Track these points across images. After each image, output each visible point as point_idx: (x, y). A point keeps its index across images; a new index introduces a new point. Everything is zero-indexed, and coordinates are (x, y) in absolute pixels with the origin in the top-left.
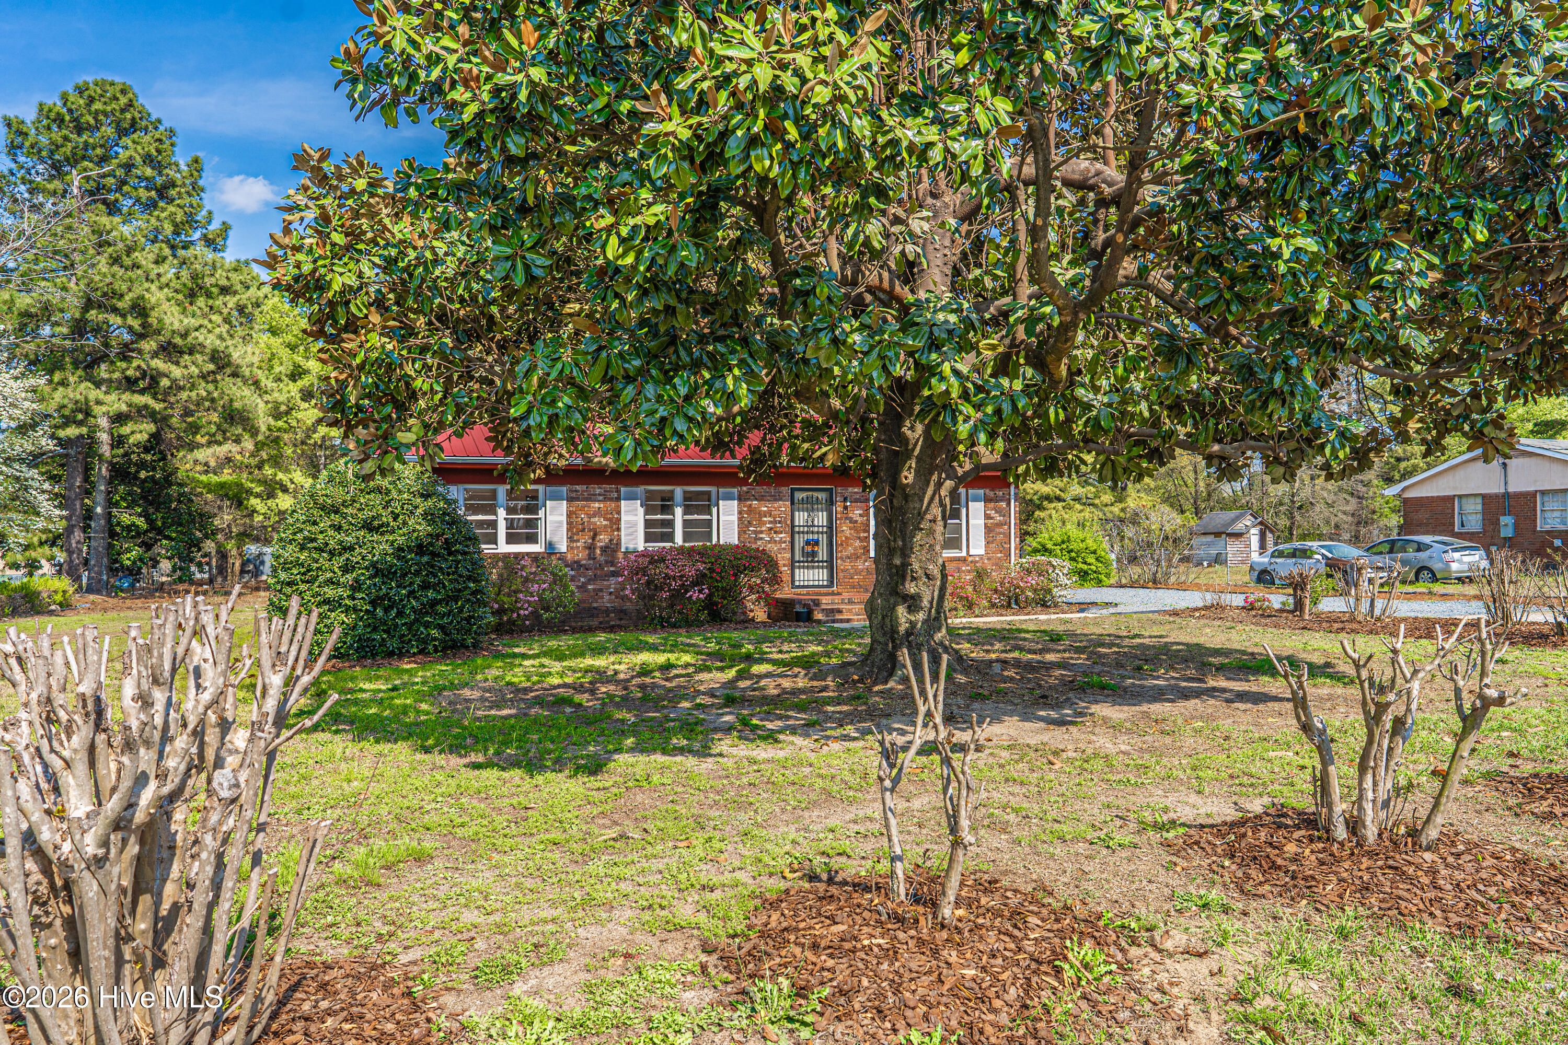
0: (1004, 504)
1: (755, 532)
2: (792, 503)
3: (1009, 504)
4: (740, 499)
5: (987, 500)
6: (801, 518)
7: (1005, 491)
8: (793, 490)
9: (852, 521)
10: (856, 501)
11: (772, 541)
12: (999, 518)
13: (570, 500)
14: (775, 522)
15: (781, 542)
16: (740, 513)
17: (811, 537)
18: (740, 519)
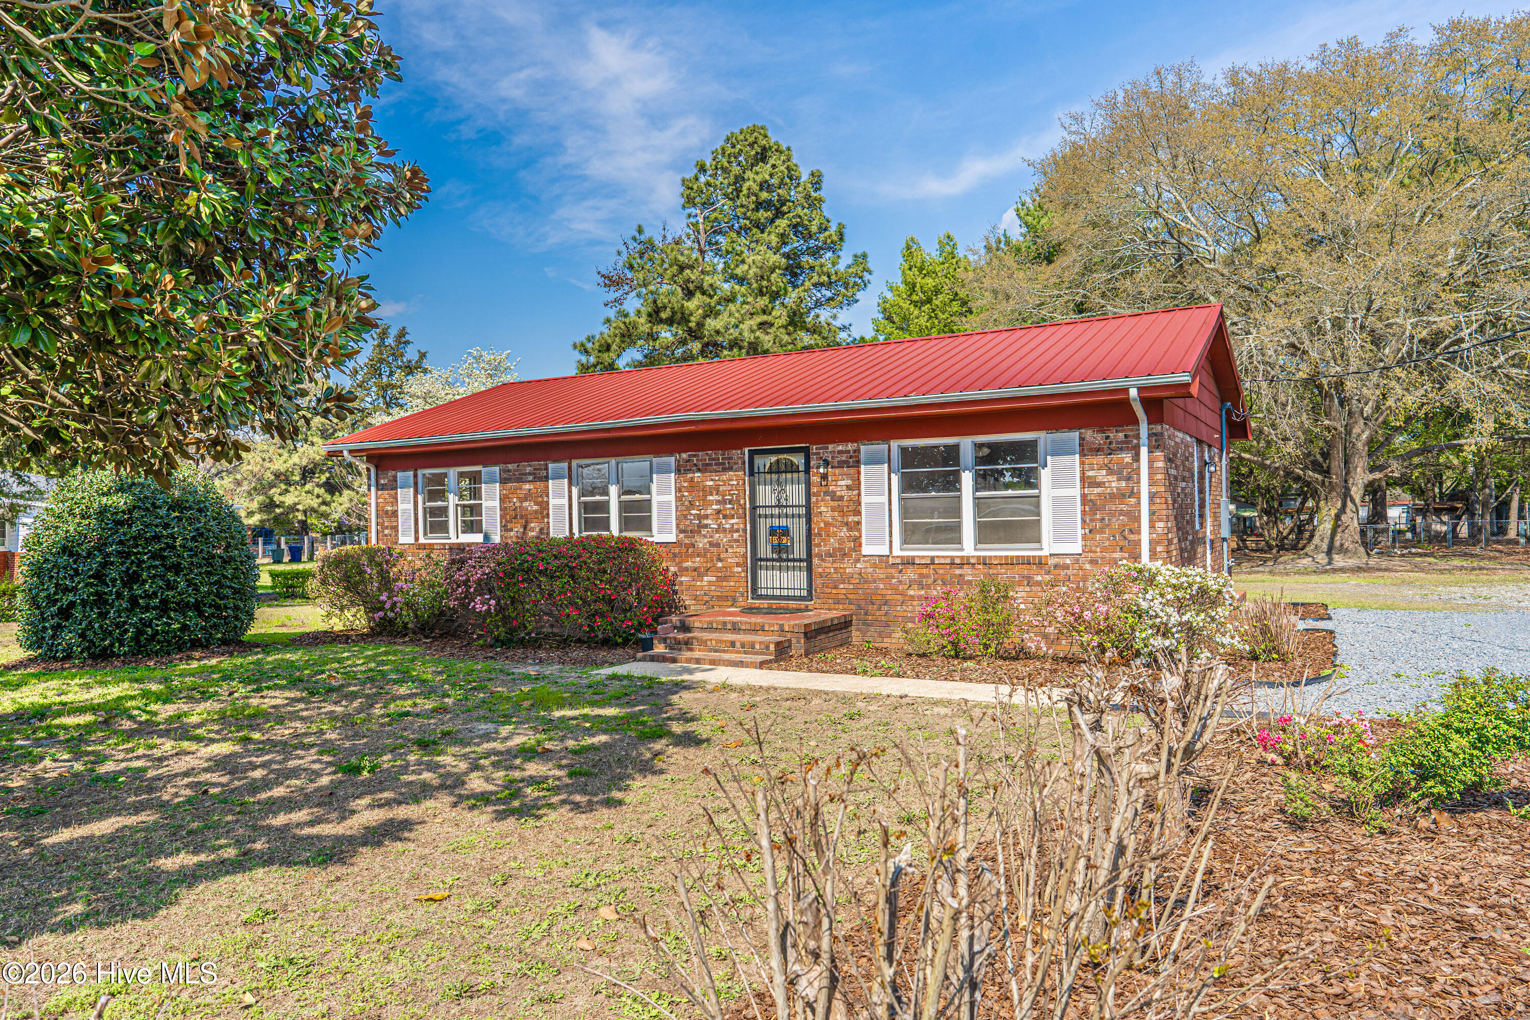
0: (1127, 458)
1: (700, 517)
2: (752, 473)
3: (1137, 458)
4: (678, 471)
5: (1085, 450)
6: (766, 495)
7: (1129, 430)
8: (752, 453)
9: (834, 497)
10: (841, 465)
11: (720, 529)
12: (1115, 484)
13: (503, 481)
14: (723, 502)
15: (732, 530)
16: (679, 490)
17: (776, 522)
18: (679, 499)
